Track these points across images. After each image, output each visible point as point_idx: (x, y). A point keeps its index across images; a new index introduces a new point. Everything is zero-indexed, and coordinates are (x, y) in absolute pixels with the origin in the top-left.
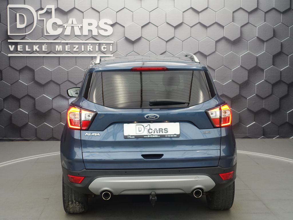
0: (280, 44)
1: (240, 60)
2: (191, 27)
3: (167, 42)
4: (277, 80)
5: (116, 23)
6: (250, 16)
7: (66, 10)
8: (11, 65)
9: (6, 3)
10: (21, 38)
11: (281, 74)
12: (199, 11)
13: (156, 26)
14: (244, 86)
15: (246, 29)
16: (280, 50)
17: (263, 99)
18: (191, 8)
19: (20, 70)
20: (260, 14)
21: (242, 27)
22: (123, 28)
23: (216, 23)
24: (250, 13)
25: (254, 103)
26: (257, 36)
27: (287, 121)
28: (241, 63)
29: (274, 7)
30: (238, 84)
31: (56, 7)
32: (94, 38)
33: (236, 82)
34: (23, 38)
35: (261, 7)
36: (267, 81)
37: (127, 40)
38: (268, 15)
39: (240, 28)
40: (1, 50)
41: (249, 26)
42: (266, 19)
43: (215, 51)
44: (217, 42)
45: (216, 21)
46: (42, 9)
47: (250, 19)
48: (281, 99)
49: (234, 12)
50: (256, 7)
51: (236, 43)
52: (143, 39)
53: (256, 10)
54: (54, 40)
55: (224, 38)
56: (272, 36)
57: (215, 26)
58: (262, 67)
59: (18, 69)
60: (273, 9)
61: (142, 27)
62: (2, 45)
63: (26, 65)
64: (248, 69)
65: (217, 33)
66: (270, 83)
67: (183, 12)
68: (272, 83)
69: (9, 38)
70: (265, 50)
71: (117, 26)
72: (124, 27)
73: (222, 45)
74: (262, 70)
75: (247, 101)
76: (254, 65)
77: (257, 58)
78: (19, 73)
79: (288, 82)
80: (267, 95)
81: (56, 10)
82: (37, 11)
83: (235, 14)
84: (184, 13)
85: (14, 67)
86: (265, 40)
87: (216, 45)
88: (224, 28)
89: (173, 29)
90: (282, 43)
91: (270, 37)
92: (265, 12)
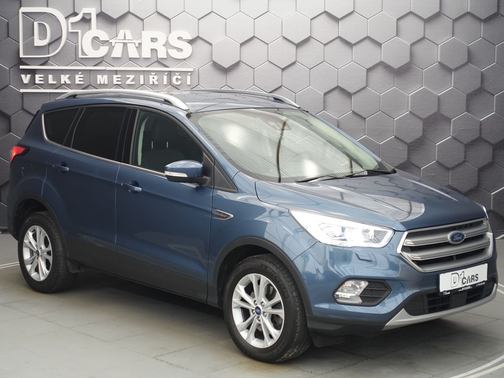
0: (480, 75)
1: (410, 103)
2: (325, 45)
3: (283, 70)
4: (475, 138)
5: (198, 38)
6: (427, 26)
7: (115, 17)
8: (25, 108)
9: (17, 4)
10: (40, 64)
11: (480, 127)
12: (339, 17)
13: (265, 43)
14: (416, 146)
15: (420, 49)
16: (479, 86)
17: (448, 169)
18: (325, 12)
20: (445, 24)
21: (412, 45)
22: (209, 46)
23: (368, 38)
24: (427, 21)
25: (434, 176)
26: (439, 60)
27: (492, 209)
28: (411, 107)
29: (469, 11)
30: (406, 143)
31: (99, 11)
32: (160, 62)
33: (401, 140)
34: (45, 62)
35: (447, 10)
36: (455, 139)
37: (216, 66)
38: (458, 25)
39: (409, 47)
40: (10, 82)
41: (425, 44)
42: (456, 31)
43: (367, 86)
44: (369, 70)
45: (368, 35)
46: (75, 14)
47: (426, 31)
48: (481, 170)
49: (398, 20)
50: (438, 10)
51: (401, 72)
52: (242, 65)
53: (438, 15)
55: (381, 64)
56: (466, 61)
57: (367, 43)
58: (447, 114)
60: (468, 13)
61: (242, 44)
62: (11, 73)
64: (424, 117)
65: (368, 55)
66: (462, 143)
67: (312, 19)
68: (465, 142)
69: (22, 62)
70: (452, 86)
71: (200, 42)
72: (211, 44)
73: (378, 76)
74: (448, 120)
75: (421, 172)
76: (434, 110)
77: (439, 98)
79: (493, 141)
80: (457, 163)
81: (98, 15)
82: (67, 18)
83: (401, 23)
84: (313, 21)
85: (29, 110)
86: (452, 67)
87: (367, 76)
88: (381, 46)
89: (295, 47)
90: (482, 74)
91: (463, 63)
92: (454, 18)
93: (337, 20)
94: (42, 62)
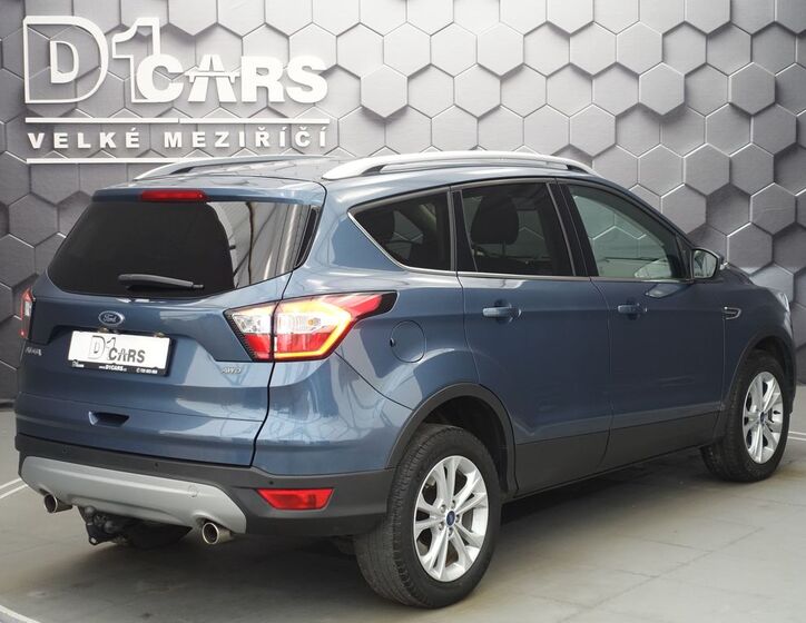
0: (795, 124)
1: (685, 174)
2: (548, 77)
3: (480, 119)
4: (787, 224)
5: (337, 67)
6: (710, 44)
7: (193, 32)
8: (36, 191)
9: (18, 12)
10: (61, 113)
11: (796, 205)
12: (570, 31)
13: (449, 75)
15: (699, 81)
16: (793, 141)
18: (548, 23)
19: (62, 202)
20: (738, 40)
21: (687, 76)
22: (356, 82)
23: (616, 65)
24: (711, 37)
26: (730, 100)
28: (687, 176)
29: (776, 20)
31: (165, 23)
32: (272, 109)
34: (70, 110)
35: (740, 20)
36: (758, 227)
37: (368, 114)
38: (760, 43)
39: (683, 79)
40: (6, 146)
41: (707, 74)
42: (755, 54)
43: (616, 144)
44: (620, 118)
45: (618, 60)
46: (123, 28)
47: (710, 53)
48: (798, 276)
49: (665, 35)
50: (727, 20)
51: (672, 120)
52: (411, 113)
53: (727, 27)
54: (160, 116)
55: (639, 107)
56: (772, 100)
57: (615, 74)
58: (744, 187)
59: (56, 201)
60: (775, 24)
61: (410, 78)
62: (8, 131)
63: (77, 189)
64: (708, 192)
65: (619, 93)
66: (768, 232)
67: (525, 36)
68: (773, 232)
69: (28, 110)
70: (752, 141)
71: (339, 75)
72: (359, 78)
73: (636, 127)
74: (746, 196)
76: (724, 181)
77: (731, 162)
78: (59, 210)
81: (163, 30)
82: (108, 34)
83: (671, 40)
84: (527, 38)
85: (43, 195)
86: (752, 112)
87: (616, 128)
88: (638, 78)
89: (498, 82)
90: (797, 121)
91: (767, 104)
92: (752, 32)
93: (566, 36)
94: (64, 111)
